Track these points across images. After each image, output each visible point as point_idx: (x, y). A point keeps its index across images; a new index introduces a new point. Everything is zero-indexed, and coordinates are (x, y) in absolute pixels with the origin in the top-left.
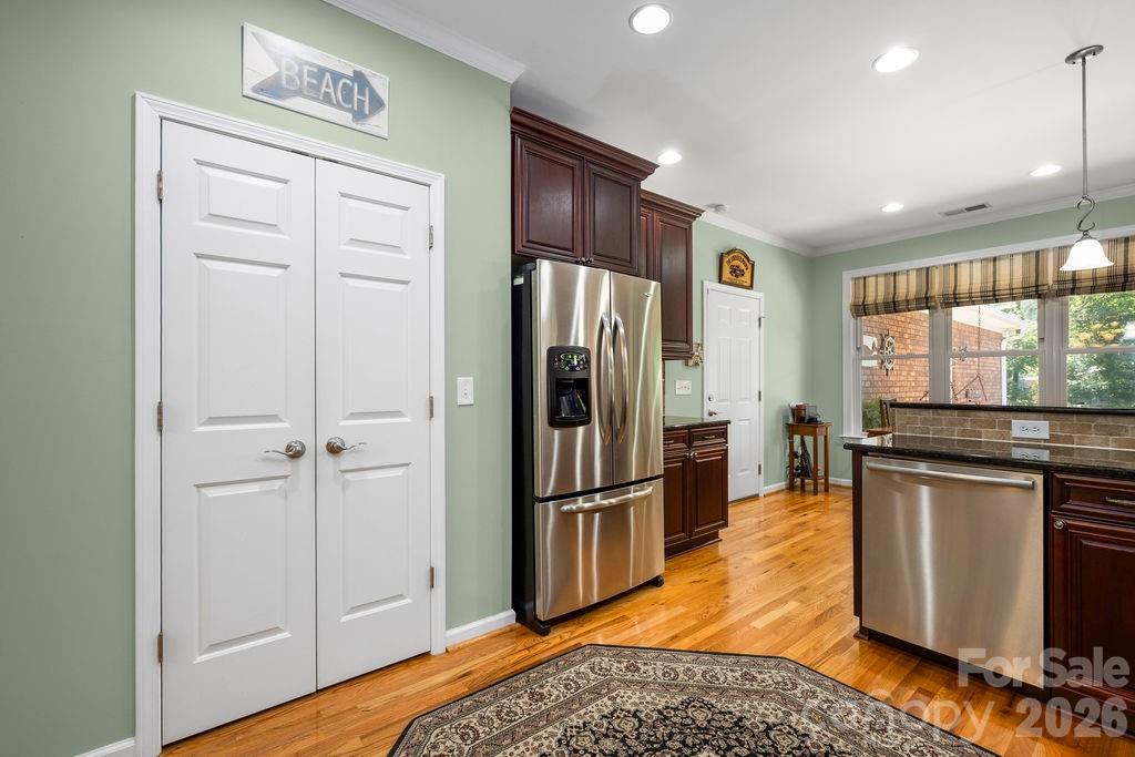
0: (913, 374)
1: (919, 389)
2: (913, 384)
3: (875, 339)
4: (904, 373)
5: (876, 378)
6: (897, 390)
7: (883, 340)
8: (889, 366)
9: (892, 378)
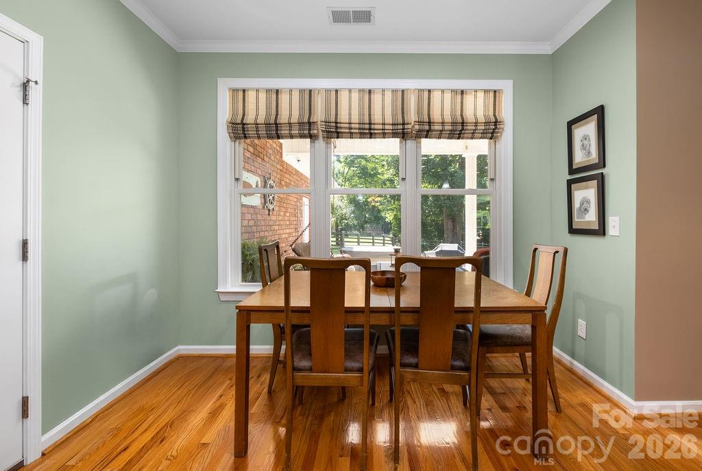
0: (288, 214)
1: (292, 227)
2: (288, 223)
3: (258, 179)
4: (282, 214)
5: (260, 217)
6: (276, 228)
7: (265, 182)
8: (271, 207)
9: (274, 218)
